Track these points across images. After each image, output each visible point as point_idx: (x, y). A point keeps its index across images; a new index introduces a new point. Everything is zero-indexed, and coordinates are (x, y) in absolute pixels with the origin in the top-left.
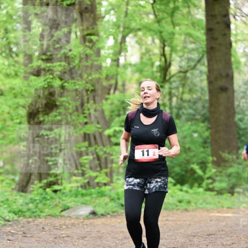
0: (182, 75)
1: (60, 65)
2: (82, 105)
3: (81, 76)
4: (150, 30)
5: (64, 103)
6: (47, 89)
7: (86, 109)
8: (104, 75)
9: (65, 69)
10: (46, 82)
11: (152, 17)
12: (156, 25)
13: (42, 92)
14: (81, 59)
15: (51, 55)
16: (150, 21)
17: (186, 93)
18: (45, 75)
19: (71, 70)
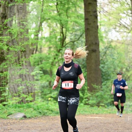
0: (72, 43)
1: (7, 38)
2: (19, 59)
3: (18, 44)
4: (55, 19)
5: (9, 58)
6: (0, 51)
7: (21, 61)
8: (30, 43)
9: (9, 40)
11: (56, 12)
12: (58, 17)
14: (18, 35)
15: (2, 33)
16: (55, 15)
19: (12, 40)
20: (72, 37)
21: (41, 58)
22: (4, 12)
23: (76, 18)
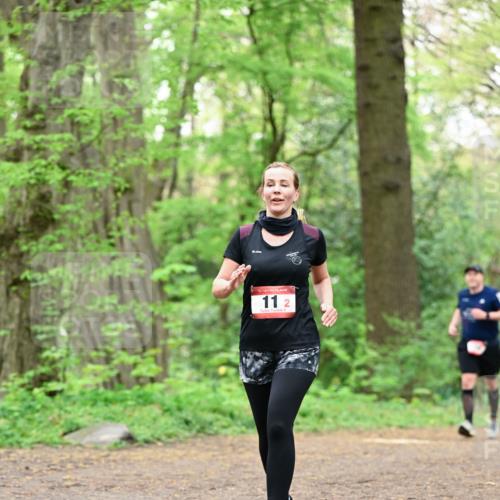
0: (307, 159)
1: (61, 140)
2: (106, 219)
3: (104, 162)
4: (243, 68)
5: (70, 217)
6: (36, 188)
7: (114, 228)
8: (150, 160)
9: (71, 147)
10: (33, 173)
11: (246, 42)
12: (256, 59)
13: (24, 193)
14: (103, 128)
15: (43, 120)
16: (243, 51)
17: (315, 195)
18: (30, 159)
19: (83, 149)
20: (310, 136)
21: (189, 216)
22: (51, 43)
23: (323, 65)
